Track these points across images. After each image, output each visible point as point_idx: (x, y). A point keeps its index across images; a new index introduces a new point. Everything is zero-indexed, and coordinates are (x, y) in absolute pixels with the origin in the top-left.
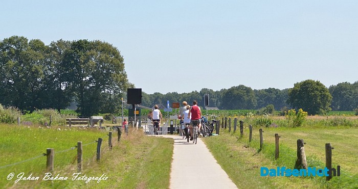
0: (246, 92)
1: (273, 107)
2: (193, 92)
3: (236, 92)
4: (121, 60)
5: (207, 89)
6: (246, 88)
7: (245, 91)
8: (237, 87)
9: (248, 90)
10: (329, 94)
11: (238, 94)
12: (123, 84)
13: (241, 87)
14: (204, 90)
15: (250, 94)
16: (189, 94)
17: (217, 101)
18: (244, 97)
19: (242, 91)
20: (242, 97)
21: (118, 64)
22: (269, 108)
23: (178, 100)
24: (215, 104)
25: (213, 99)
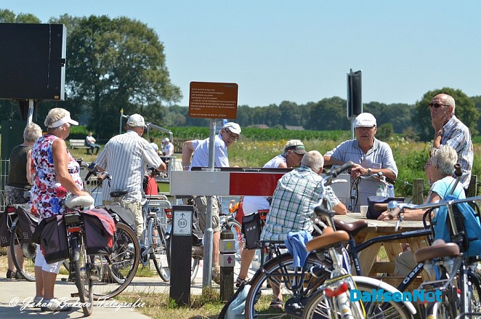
1: (392, 127)
2: (271, 105)
3: (328, 106)
4: (160, 49)
5: (288, 102)
7: (341, 105)
8: (329, 100)
11: (331, 108)
12: (162, 87)
13: (336, 99)
14: (285, 103)
17: (302, 118)
18: (340, 113)
19: (337, 105)
20: (336, 113)
21: (155, 54)
22: (385, 129)
23: (249, 116)
24: (299, 121)
25: (297, 115)
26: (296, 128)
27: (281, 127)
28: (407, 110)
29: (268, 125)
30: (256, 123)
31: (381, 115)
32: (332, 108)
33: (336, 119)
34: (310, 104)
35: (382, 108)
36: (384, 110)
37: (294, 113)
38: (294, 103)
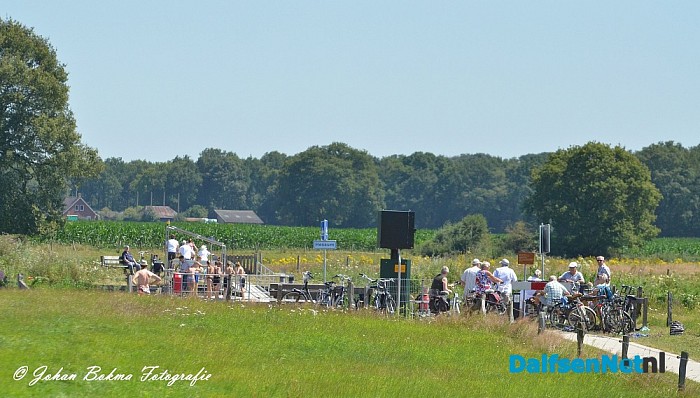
0: (355, 165)
1: (485, 222)
2: (177, 160)
3: (321, 166)
5: (218, 151)
6: (353, 152)
7: (350, 163)
8: (323, 150)
9: (359, 160)
10: (652, 186)
11: (327, 170)
13: (337, 149)
14: (211, 155)
15: (365, 172)
16: (161, 166)
17: (250, 190)
18: (347, 180)
19: (341, 161)
20: (339, 180)
21: (53, 88)
22: (472, 226)
23: (125, 185)
24: (243, 197)
25: (237, 183)
26: (237, 215)
27: (203, 211)
28: (500, 172)
29: (174, 207)
30: (145, 202)
31: (439, 183)
32: (330, 169)
33: (337, 195)
34: (273, 158)
35: (441, 167)
36: (445, 172)
37: (233, 178)
38: (230, 154)
